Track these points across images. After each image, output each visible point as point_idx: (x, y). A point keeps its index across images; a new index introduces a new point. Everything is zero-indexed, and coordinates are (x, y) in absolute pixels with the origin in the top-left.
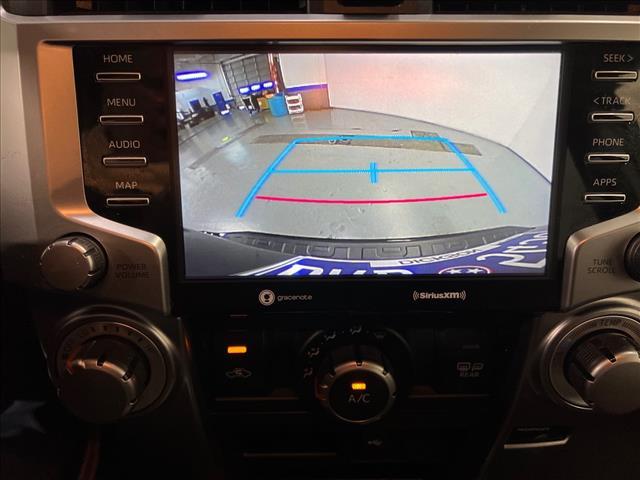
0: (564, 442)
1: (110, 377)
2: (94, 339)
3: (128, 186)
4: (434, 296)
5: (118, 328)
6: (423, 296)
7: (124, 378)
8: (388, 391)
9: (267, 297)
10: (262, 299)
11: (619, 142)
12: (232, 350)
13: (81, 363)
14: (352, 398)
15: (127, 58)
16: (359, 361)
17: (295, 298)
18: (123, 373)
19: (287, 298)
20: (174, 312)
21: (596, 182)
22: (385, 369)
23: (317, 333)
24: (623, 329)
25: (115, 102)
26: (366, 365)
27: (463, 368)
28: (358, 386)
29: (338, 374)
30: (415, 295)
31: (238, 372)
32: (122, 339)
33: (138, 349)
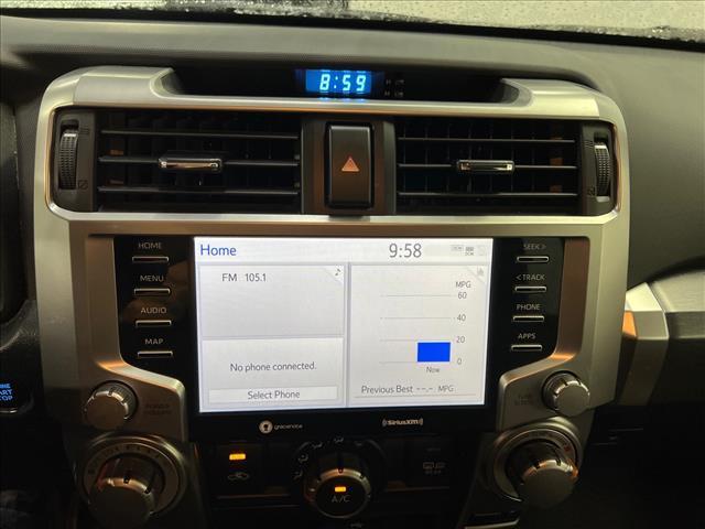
0: (514, 523)
1: (135, 493)
2: (118, 457)
3: (155, 342)
4: (398, 423)
5: (139, 447)
6: (390, 423)
7: (146, 492)
8: (364, 491)
9: (266, 426)
10: (262, 428)
11: (537, 307)
12: (233, 457)
13: (110, 482)
14: (335, 499)
15: (158, 245)
16: (341, 468)
17: (288, 427)
18: (145, 488)
19: (282, 427)
20: (190, 440)
21: (520, 336)
22: (362, 474)
23: (306, 444)
24: (549, 438)
25: (147, 278)
26: (346, 472)
27: (428, 467)
28: (339, 489)
29: (323, 480)
30: (384, 423)
31: (238, 475)
32: (142, 457)
33: (154, 463)
